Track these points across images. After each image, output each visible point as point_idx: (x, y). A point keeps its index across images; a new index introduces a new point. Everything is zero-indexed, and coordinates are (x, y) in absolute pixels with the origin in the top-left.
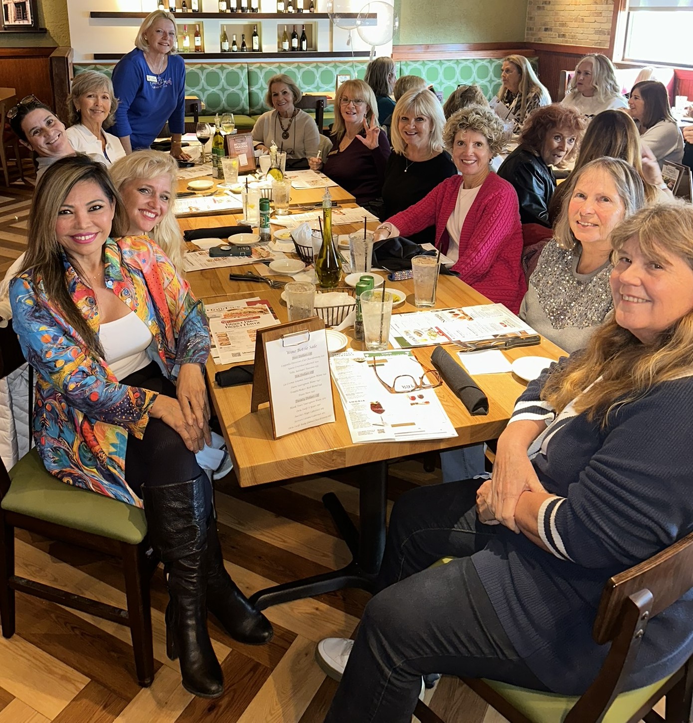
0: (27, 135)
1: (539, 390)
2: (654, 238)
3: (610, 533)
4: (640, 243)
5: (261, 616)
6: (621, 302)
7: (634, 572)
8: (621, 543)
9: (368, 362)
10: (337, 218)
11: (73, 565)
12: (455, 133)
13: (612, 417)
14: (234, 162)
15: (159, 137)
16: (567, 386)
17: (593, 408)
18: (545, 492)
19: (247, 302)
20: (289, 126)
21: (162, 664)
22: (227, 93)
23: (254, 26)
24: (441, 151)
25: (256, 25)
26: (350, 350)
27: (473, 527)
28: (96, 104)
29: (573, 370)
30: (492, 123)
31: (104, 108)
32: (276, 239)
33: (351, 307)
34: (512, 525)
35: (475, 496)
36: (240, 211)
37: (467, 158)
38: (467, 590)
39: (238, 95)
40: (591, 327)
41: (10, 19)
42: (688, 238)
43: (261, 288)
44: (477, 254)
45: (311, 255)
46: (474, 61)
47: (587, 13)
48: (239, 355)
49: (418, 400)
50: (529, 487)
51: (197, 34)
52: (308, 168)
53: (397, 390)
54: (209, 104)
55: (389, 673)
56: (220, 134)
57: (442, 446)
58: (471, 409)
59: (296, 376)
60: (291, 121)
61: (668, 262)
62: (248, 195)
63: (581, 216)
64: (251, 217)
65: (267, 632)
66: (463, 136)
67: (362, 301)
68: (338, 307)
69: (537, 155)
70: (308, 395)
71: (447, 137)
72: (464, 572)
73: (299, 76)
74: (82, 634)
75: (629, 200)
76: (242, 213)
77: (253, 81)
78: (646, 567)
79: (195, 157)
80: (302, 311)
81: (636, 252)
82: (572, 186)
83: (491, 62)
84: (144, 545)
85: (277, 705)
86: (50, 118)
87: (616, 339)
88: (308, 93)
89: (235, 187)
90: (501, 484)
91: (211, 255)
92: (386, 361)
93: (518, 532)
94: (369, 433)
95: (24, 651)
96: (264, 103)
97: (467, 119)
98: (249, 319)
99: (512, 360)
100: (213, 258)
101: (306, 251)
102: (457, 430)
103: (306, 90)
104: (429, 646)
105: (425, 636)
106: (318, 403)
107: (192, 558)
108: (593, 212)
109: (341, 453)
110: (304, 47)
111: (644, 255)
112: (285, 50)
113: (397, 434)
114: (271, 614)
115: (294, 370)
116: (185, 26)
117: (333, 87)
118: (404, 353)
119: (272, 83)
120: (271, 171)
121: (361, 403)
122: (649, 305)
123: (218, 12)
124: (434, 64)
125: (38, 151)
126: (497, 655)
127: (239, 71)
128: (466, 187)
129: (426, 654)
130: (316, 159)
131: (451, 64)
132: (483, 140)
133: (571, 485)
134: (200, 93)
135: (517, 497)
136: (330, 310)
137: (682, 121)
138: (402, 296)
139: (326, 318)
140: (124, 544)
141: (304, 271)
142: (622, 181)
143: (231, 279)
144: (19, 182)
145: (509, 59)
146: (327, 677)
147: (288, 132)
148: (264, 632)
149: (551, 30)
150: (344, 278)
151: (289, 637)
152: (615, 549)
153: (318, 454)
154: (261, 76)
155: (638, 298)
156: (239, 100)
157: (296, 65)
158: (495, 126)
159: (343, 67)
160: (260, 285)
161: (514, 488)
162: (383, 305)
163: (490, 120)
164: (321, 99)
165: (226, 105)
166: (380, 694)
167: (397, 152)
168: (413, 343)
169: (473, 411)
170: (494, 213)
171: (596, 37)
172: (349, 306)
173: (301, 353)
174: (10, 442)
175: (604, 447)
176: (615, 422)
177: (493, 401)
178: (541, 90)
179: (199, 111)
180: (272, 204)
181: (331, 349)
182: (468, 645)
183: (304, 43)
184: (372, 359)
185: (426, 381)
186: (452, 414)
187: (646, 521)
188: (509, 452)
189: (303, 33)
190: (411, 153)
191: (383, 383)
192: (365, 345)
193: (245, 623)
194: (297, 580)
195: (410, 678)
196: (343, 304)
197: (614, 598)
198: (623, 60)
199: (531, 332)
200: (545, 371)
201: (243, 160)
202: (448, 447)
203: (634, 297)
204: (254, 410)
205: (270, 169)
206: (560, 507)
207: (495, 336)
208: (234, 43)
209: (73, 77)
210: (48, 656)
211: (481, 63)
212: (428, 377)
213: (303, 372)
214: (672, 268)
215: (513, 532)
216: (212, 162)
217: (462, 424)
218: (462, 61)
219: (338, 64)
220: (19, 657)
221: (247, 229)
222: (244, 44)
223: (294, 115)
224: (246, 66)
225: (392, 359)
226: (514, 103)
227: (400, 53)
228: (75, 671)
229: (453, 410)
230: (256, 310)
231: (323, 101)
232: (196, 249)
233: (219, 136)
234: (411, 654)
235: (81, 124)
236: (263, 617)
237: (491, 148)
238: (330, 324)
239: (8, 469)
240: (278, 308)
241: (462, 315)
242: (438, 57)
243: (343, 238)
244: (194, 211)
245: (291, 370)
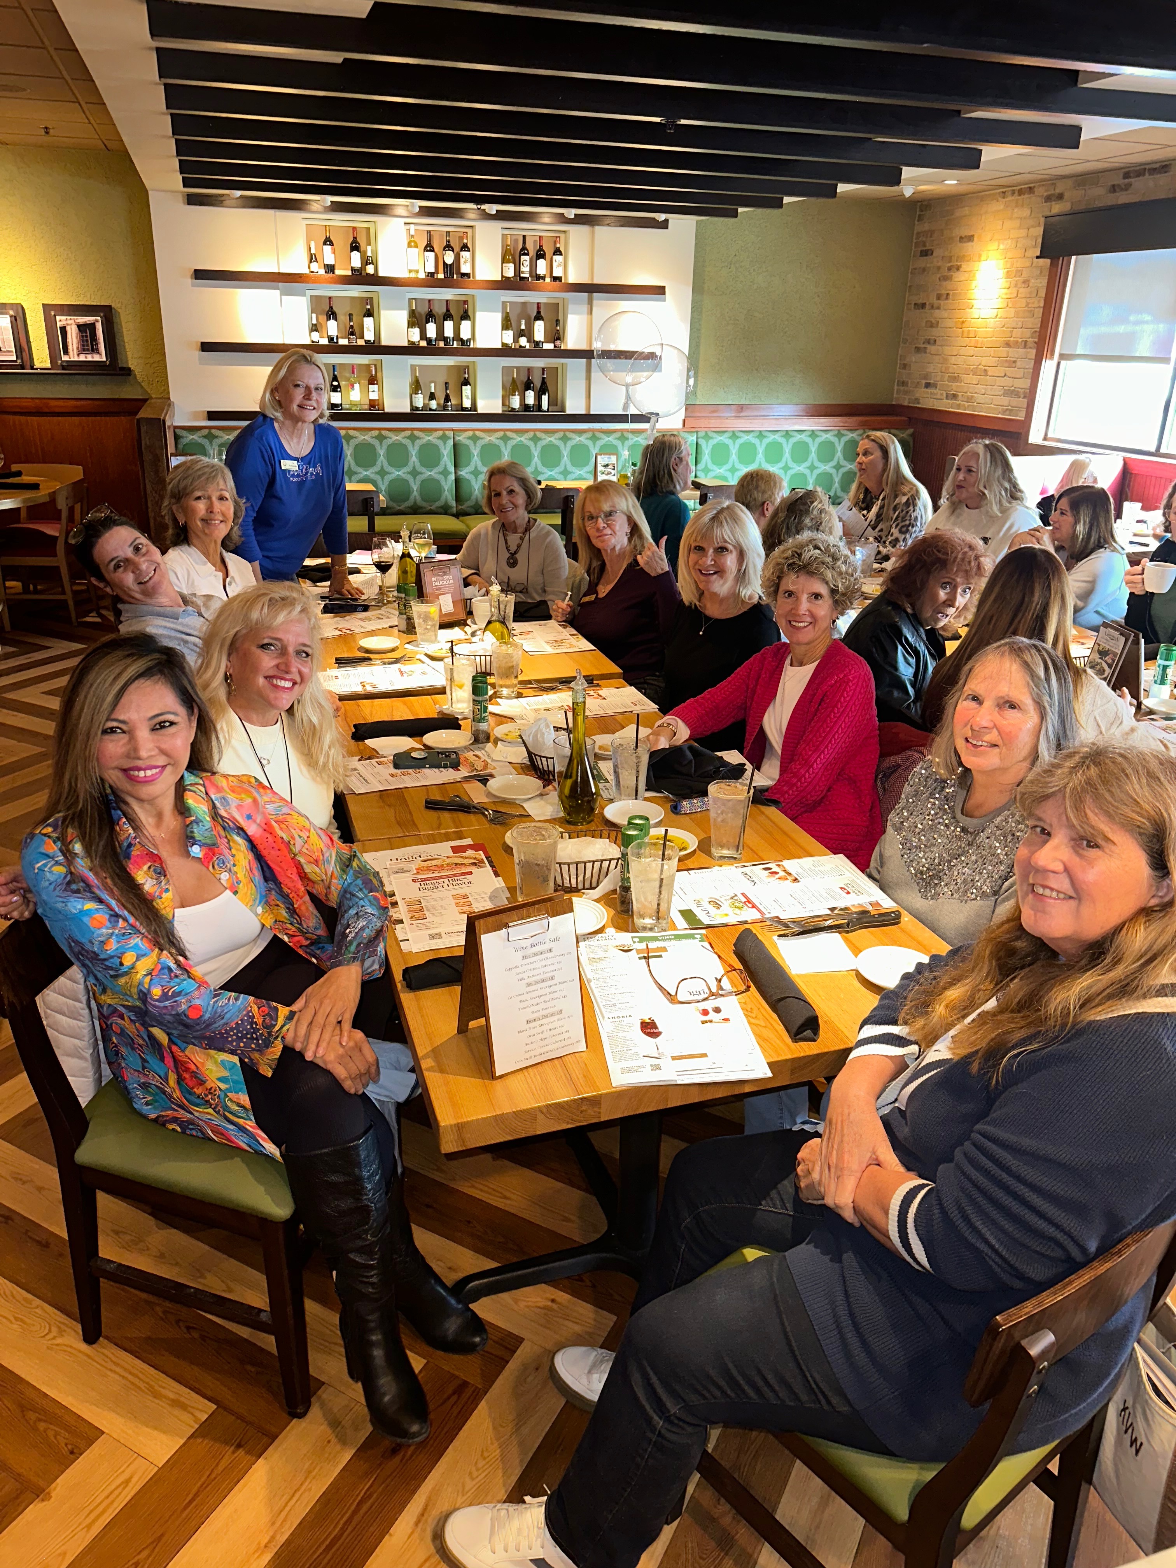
0: (103, 571)
1: (897, 1010)
2: (1088, 800)
3: (997, 1246)
4: (1065, 808)
5: (469, 1313)
6: (1031, 896)
7: (1030, 1308)
8: (1012, 1259)
9: (639, 951)
10: (594, 706)
11: (186, 1231)
12: (780, 578)
13: (1008, 1070)
14: (432, 610)
15: (312, 556)
16: (939, 1010)
17: (980, 1054)
18: (902, 1169)
19: (452, 847)
20: (519, 546)
21: (324, 1383)
22: (420, 478)
23: (465, 369)
24: (755, 600)
25: (468, 367)
26: (611, 931)
27: (789, 1206)
28: (210, 510)
29: (952, 983)
30: (839, 563)
31: (223, 515)
32: (497, 740)
33: (614, 863)
34: (849, 1215)
35: (792, 1163)
36: (442, 691)
37: (797, 619)
38: (778, 1307)
39: (438, 481)
40: (979, 902)
41: (70, 351)
42: (1142, 802)
43: (473, 823)
44: (808, 771)
45: (551, 769)
46: (813, 434)
47: (991, 361)
48: (439, 936)
49: (712, 1015)
50: (877, 1159)
51: (372, 381)
52: (549, 617)
53: (680, 998)
54: (391, 497)
55: (660, 1423)
56: (409, 555)
57: (747, 1089)
58: (794, 1030)
59: (528, 985)
60: (522, 539)
61: (1107, 839)
62: (455, 668)
63: (972, 730)
64: (458, 701)
65: (479, 1335)
66: (793, 583)
67: (631, 858)
68: (594, 862)
69: (909, 610)
70: (545, 1012)
71: (767, 583)
72: (775, 1280)
73: (536, 453)
74: (203, 1338)
75: (1048, 708)
76: (445, 693)
77: (463, 460)
78: (1049, 1299)
79: (370, 593)
80: (537, 868)
81: (1060, 819)
82: (961, 682)
83: (839, 435)
84: (291, 1223)
85: (492, 1444)
86: (137, 542)
87: (1019, 944)
88: (551, 483)
89: (432, 649)
90: (835, 1152)
91: (396, 766)
92: (664, 949)
93: (857, 1225)
94: (638, 1069)
95: (117, 1364)
96: (480, 496)
97: (800, 555)
98: (455, 875)
99: (856, 951)
100: (399, 771)
101: (545, 763)
102: (771, 1065)
103: (546, 476)
104: (719, 1388)
105: (713, 1373)
106: (561, 1023)
107: (367, 1250)
108: (991, 725)
109: (595, 1101)
110: (545, 405)
111: (1072, 826)
112: (513, 410)
113: (680, 1072)
114: (484, 1308)
115: (525, 975)
116: (353, 366)
117: (590, 472)
118: (692, 937)
119: (492, 474)
120: (491, 626)
121: (626, 1020)
122: (1073, 903)
123: (406, 344)
124: (749, 438)
125: (121, 594)
126: (820, 1403)
127: (439, 443)
128: (795, 663)
129: (715, 1398)
130: (562, 604)
131: (777, 437)
132: (823, 590)
133: (941, 1167)
134: (378, 478)
135: (859, 1175)
136: (581, 866)
137: (1131, 543)
138: (692, 842)
139: (573, 877)
140: (264, 1222)
141: (541, 795)
142: (1039, 678)
143: (427, 807)
144: (93, 618)
145: (868, 437)
146: (567, 1402)
147: (517, 556)
148: (474, 1336)
149: (935, 386)
150: (603, 809)
151: (511, 1343)
152: (1002, 1268)
153: (559, 1103)
154: (475, 451)
155: (1058, 892)
156: (439, 489)
157: (531, 434)
158: (844, 568)
159: (606, 439)
160: (472, 817)
161: (855, 1161)
162: (662, 865)
163: (835, 559)
164: (570, 494)
165: (419, 499)
166: (646, 1450)
167: (687, 604)
168: (707, 921)
169: (797, 1034)
170: (836, 706)
171: (1005, 401)
172: (610, 860)
173: (535, 950)
174: (88, 1056)
175: (993, 1115)
176: (1012, 1079)
177: (826, 1019)
178: (917, 492)
179: (376, 509)
180: (491, 680)
181: (580, 931)
182: (777, 1388)
183: (545, 399)
184: (643, 946)
185: (726, 984)
186: (764, 1040)
187: (1052, 1231)
188: (849, 1106)
189: (544, 382)
190: (708, 605)
191: (660, 987)
192: (633, 922)
193: (447, 1325)
194: (525, 1258)
195: (690, 1429)
196: (601, 858)
197: (999, 1345)
198: (1045, 439)
199: (887, 904)
200: (906, 977)
201: (447, 604)
202: (755, 1089)
203: (1052, 889)
204: (462, 1029)
205: (489, 622)
206: (922, 1199)
207: (832, 909)
208: (432, 396)
209: (174, 451)
210: (152, 1371)
211: (825, 436)
212: (728, 978)
213: (538, 978)
214: (1113, 848)
215: (851, 1224)
216: (396, 605)
217: (779, 1055)
218: (796, 434)
219: (598, 435)
220: (109, 1373)
221: (450, 722)
222: (447, 399)
223: (527, 529)
224: (450, 434)
225: (675, 948)
226: (875, 509)
227: (699, 418)
228: (193, 1394)
229: (767, 1033)
230: (466, 861)
231: (573, 497)
232: (371, 755)
233: (408, 559)
234: (693, 1398)
235: (189, 545)
236: (474, 1314)
237: (836, 603)
238: (580, 887)
239: (83, 1101)
240: (499, 856)
241: (782, 874)
242: (757, 425)
243: (602, 740)
244: (369, 689)
245: (520, 976)
